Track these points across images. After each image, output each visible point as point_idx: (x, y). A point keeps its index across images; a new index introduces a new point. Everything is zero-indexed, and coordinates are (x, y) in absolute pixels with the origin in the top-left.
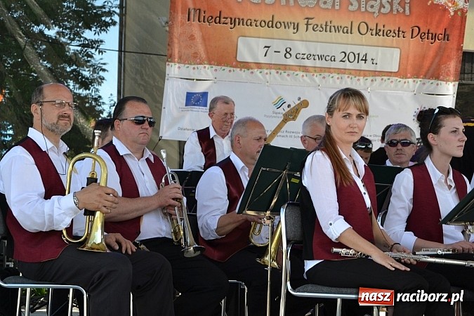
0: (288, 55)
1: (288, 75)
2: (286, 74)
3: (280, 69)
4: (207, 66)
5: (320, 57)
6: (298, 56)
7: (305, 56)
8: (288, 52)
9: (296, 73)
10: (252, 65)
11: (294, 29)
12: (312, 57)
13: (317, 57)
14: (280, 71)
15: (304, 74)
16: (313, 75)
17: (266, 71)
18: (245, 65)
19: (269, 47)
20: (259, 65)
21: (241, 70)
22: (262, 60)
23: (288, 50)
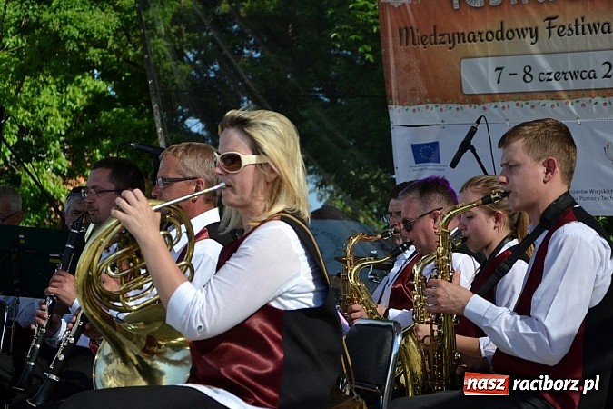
0: (528, 78)
1: (533, 107)
2: (529, 106)
3: (519, 99)
4: (430, 105)
5: (574, 75)
6: (542, 77)
7: (552, 76)
8: (528, 72)
9: (543, 102)
10: (483, 98)
11: (532, 37)
12: (562, 76)
13: (568, 76)
14: (520, 102)
15: (555, 102)
16: (567, 103)
17: (501, 104)
18: (474, 99)
19: (501, 69)
20: (491, 97)
21: (470, 107)
22: (495, 89)
23: (528, 69)
